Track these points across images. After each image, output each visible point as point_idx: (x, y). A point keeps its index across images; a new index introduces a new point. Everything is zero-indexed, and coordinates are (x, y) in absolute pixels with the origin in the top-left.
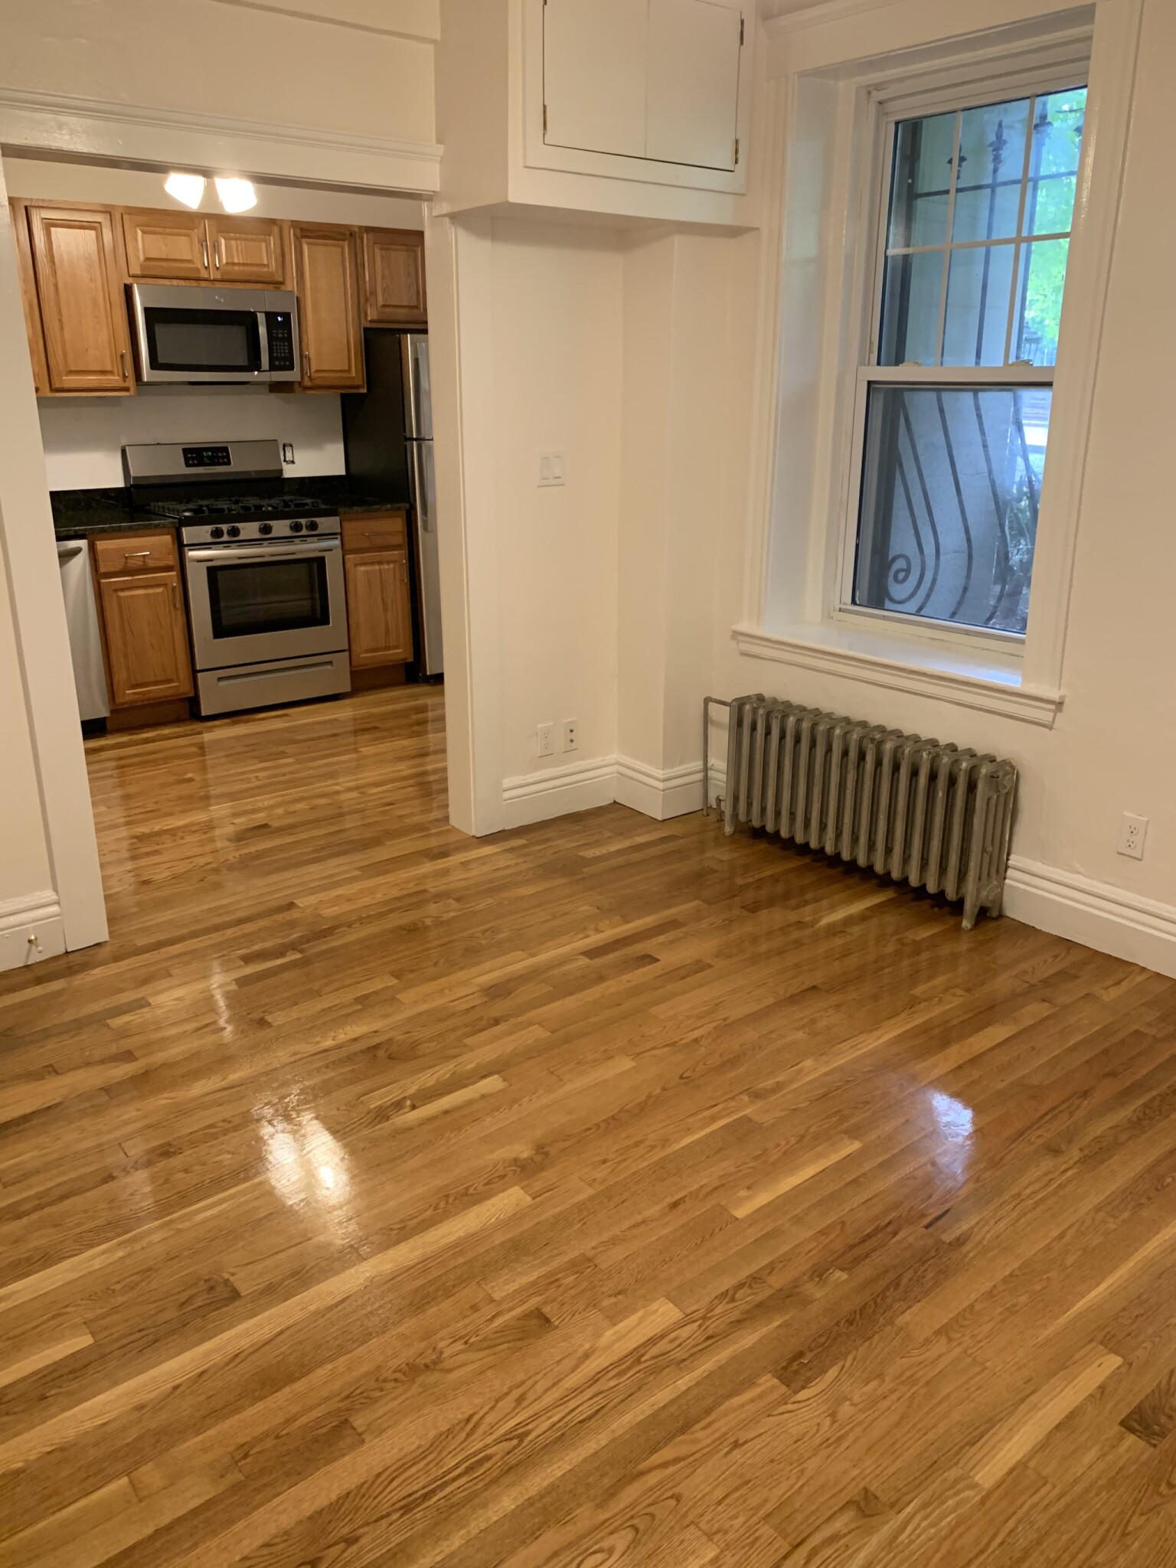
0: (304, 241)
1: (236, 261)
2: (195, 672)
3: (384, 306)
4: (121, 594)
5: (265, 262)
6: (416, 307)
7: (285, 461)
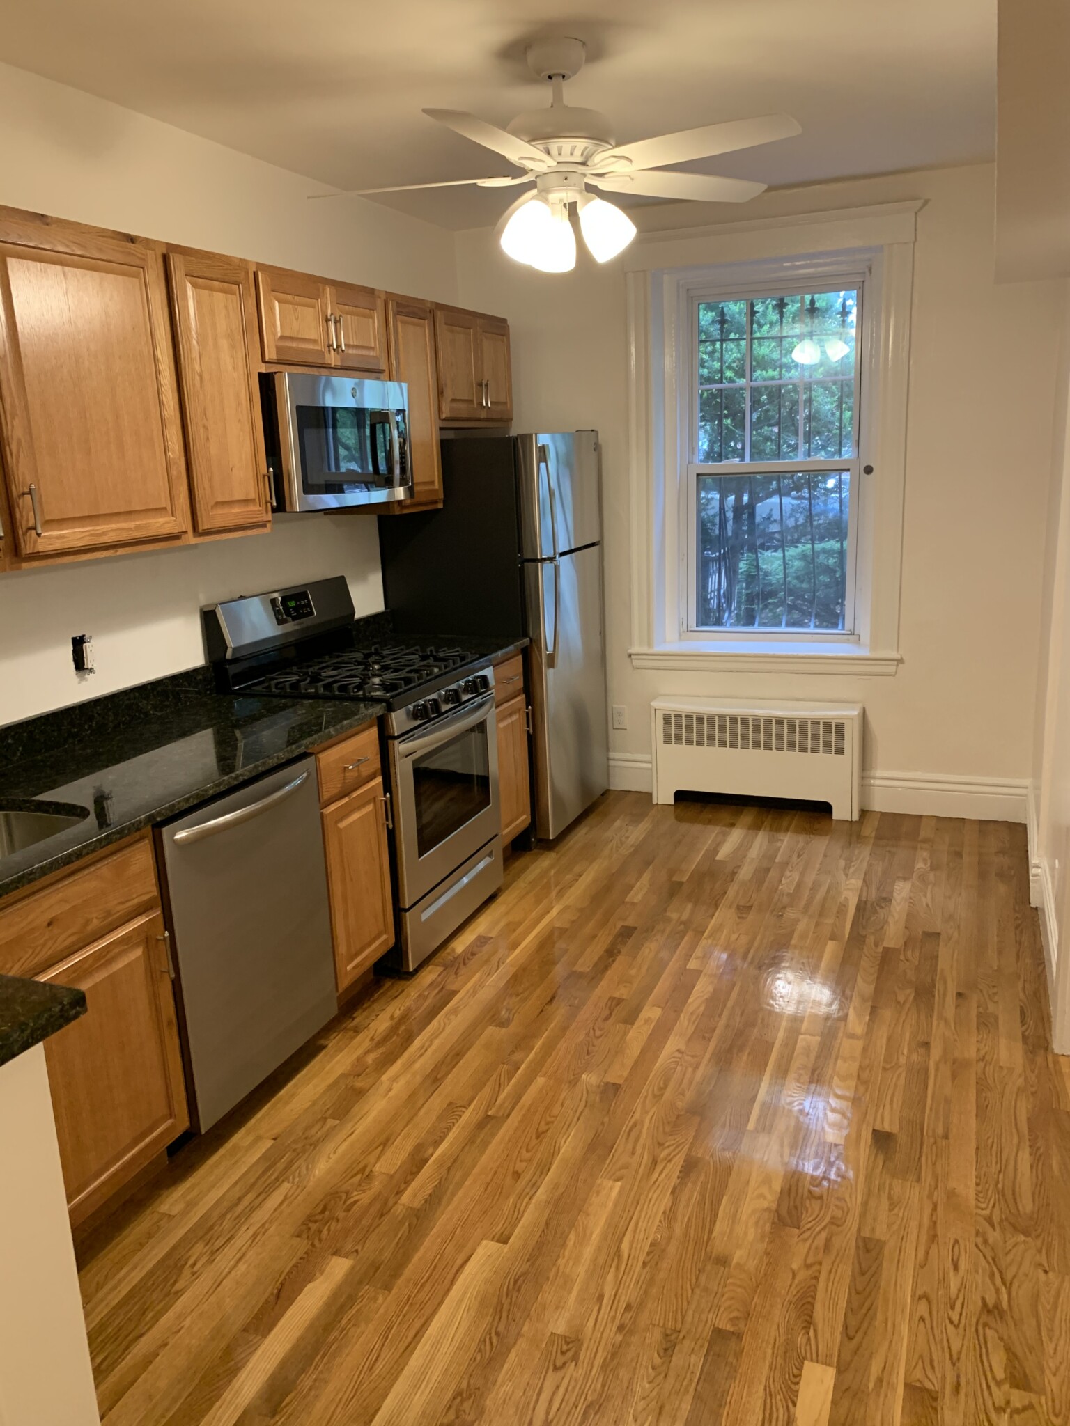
0: (399, 317)
1: (351, 343)
2: (399, 912)
3: (453, 400)
4: (342, 825)
5: (373, 346)
6: (471, 401)
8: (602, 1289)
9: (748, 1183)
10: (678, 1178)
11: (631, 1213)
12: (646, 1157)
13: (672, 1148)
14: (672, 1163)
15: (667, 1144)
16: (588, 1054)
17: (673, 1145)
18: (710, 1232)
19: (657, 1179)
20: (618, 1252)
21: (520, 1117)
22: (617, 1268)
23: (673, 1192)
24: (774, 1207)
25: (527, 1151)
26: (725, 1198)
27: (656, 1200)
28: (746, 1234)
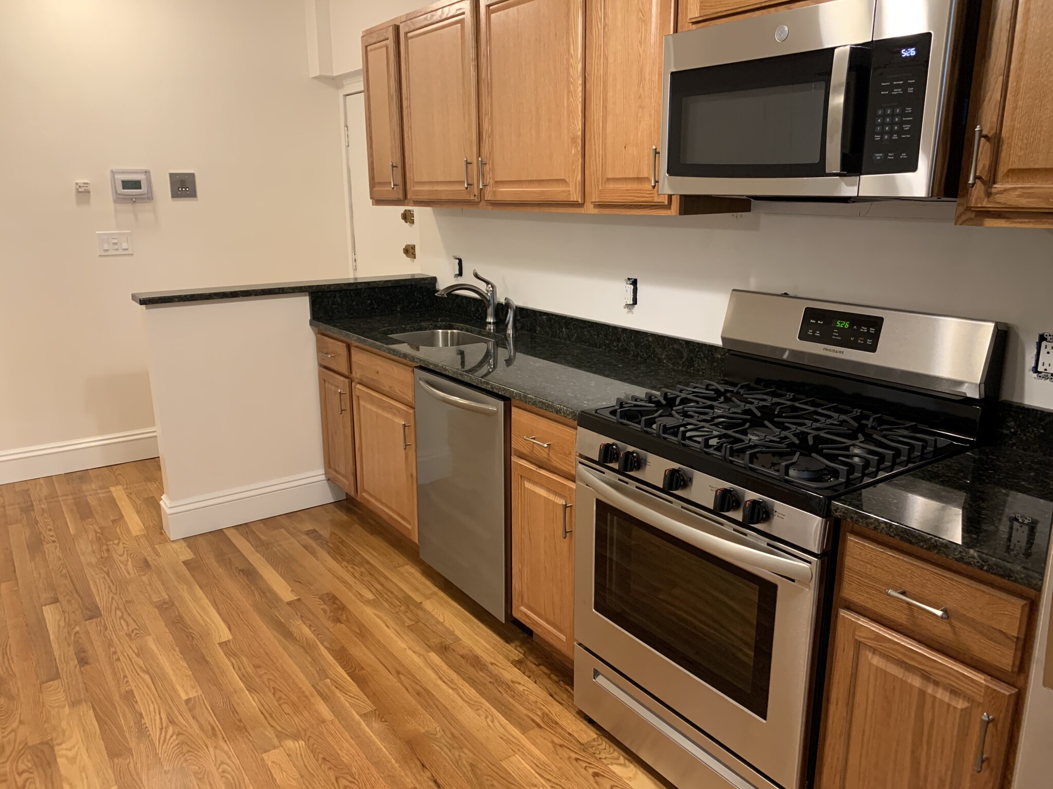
7: (1035, 370)
8: (141, 658)
9: (87, 751)
10: (145, 723)
11: (159, 692)
12: (184, 722)
13: (168, 737)
14: (158, 730)
15: (174, 737)
16: (324, 759)
17: (169, 739)
18: (94, 710)
19: (160, 714)
20: (147, 672)
21: (304, 689)
22: (141, 667)
23: (141, 714)
24: (56, 748)
25: (269, 679)
26: (98, 732)
27: (148, 705)
28: (68, 723)
